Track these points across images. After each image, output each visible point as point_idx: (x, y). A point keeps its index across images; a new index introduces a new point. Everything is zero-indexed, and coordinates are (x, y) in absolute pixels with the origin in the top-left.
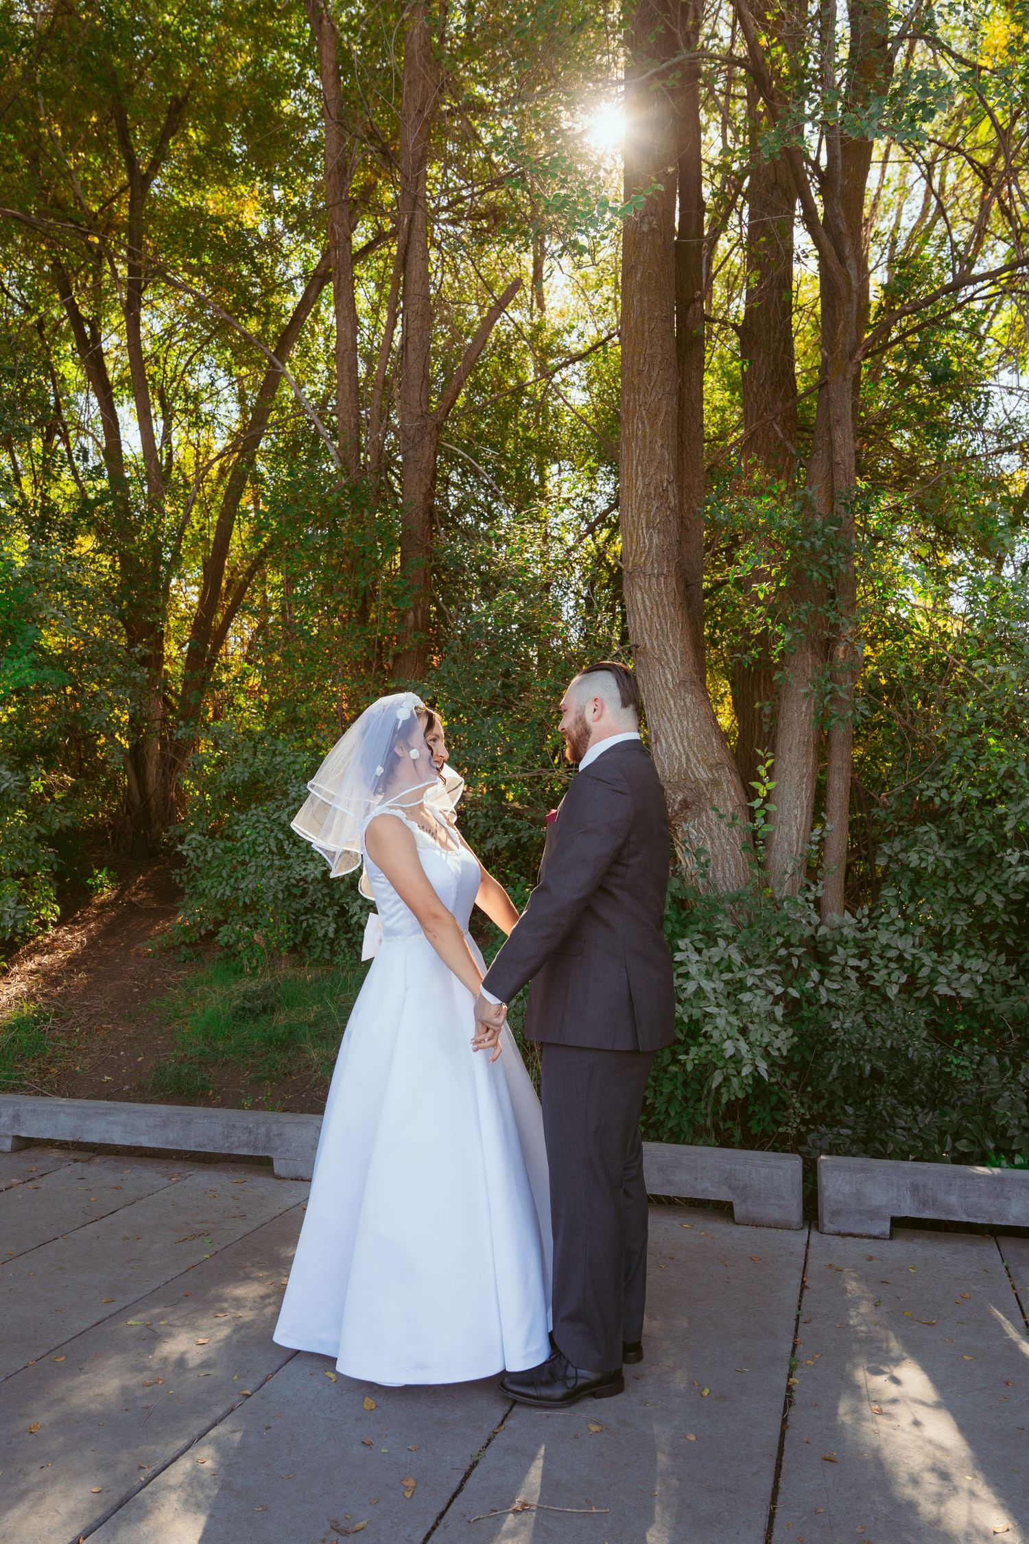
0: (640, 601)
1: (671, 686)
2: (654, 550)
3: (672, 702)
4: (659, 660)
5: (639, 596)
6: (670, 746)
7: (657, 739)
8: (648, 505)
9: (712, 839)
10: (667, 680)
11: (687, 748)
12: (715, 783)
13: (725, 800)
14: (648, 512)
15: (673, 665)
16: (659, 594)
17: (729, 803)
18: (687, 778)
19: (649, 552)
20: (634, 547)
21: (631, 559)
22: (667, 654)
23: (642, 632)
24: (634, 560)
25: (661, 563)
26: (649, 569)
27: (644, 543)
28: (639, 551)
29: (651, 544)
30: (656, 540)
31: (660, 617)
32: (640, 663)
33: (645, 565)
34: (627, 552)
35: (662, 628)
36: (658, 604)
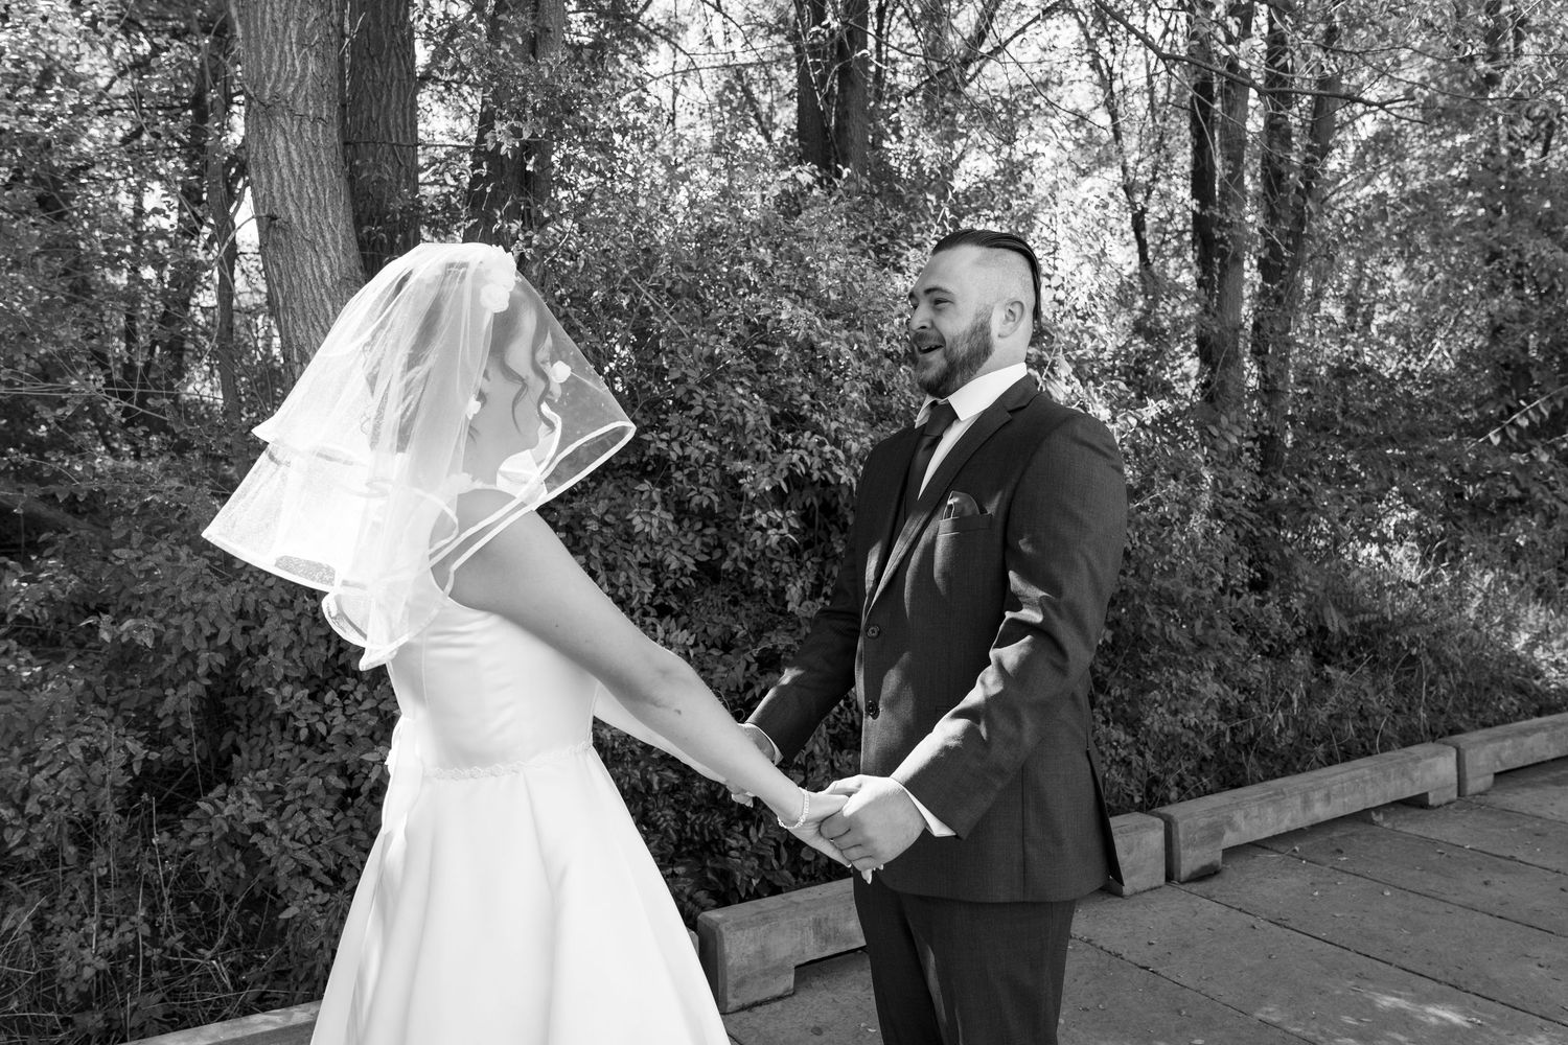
0: (281, 152)
1: (328, 282)
2: (309, 81)
4: (312, 243)
5: (280, 143)
8: (302, 11)
10: (322, 274)
14: (302, 21)
15: (332, 253)
16: (315, 148)
19: (301, 82)
20: (274, 69)
21: (269, 85)
22: (323, 237)
23: (284, 199)
24: (273, 88)
25: (317, 101)
26: (300, 108)
27: (293, 65)
28: (284, 76)
29: (305, 69)
30: (311, 67)
31: (313, 180)
32: (276, 244)
33: (294, 100)
34: (259, 73)
35: (317, 197)
36: (311, 162)
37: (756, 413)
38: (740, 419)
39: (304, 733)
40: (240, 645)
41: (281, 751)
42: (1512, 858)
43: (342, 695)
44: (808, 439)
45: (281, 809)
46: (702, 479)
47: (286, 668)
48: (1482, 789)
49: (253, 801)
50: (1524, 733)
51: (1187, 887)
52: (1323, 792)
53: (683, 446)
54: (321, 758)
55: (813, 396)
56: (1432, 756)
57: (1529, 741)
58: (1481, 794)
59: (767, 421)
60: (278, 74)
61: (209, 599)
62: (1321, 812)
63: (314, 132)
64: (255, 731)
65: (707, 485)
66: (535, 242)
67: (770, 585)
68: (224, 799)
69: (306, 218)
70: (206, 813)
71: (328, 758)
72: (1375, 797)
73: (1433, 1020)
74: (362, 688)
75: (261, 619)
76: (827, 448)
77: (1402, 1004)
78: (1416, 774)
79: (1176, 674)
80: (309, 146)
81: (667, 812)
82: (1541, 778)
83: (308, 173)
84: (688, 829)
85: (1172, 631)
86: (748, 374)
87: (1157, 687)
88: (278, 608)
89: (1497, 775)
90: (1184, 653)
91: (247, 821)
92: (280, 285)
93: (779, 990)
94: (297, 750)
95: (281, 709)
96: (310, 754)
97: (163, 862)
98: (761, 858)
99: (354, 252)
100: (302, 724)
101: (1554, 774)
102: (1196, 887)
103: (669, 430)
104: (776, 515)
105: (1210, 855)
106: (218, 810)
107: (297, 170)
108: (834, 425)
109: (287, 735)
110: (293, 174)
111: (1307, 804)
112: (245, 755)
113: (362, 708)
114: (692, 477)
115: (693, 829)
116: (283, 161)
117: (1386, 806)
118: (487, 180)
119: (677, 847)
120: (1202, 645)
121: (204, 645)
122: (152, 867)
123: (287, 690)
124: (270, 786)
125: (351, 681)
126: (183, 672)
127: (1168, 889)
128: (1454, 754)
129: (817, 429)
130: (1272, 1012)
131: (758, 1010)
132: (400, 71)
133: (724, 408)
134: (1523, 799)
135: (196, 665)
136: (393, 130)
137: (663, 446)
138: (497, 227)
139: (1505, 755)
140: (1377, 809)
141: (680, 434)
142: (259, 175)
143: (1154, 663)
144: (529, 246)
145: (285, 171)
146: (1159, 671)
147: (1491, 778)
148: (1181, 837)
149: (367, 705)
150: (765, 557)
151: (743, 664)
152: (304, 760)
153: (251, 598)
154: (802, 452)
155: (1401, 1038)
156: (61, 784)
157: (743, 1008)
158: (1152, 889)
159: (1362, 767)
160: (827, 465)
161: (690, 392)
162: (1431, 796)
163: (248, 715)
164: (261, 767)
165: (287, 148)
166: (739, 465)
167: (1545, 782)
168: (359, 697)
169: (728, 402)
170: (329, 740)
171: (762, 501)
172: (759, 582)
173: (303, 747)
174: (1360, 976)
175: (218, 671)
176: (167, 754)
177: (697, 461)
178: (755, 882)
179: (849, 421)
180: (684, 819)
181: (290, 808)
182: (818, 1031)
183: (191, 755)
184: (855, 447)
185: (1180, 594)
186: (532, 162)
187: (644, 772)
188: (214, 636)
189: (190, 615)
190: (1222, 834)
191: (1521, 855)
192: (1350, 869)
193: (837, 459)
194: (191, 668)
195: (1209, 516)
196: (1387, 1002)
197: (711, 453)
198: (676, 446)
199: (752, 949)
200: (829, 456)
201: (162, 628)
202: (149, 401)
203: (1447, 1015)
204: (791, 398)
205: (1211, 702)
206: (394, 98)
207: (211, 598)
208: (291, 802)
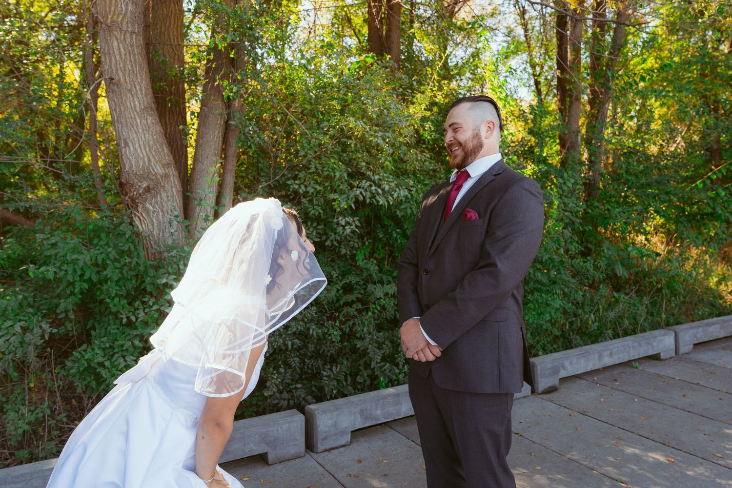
0: (116, 48)
1: (138, 109)
2: (129, 14)
3: (138, 121)
4: (130, 91)
5: (115, 44)
6: (136, 150)
7: (126, 144)
9: (163, 212)
10: (135, 105)
11: (149, 152)
12: (166, 176)
13: (172, 187)
15: (140, 96)
16: (132, 46)
17: (174, 189)
18: (149, 173)
19: (125, 15)
20: (113, 9)
21: (110, 17)
22: (135, 88)
23: (117, 70)
24: (112, 18)
25: (133, 24)
26: (124, 27)
27: (121, 7)
28: (117, 12)
29: (127, 9)
30: (130, 8)
31: (131, 61)
32: (113, 91)
33: (122, 23)
34: (105, 11)
35: (133, 69)
36: (130, 53)
37: (340, 172)
38: (332, 174)
39: (125, 321)
40: (95, 278)
41: (113, 329)
42: (698, 384)
43: (144, 303)
44: (365, 184)
45: (113, 356)
46: (315, 202)
47: (116, 290)
48: (687, 351)
49: (99, 352)
50: (709, 325)
51: (541, 396)
52: (609, 352)
53: (306, 187)
54: (132, 332)
55: (367, 163)
56: (663, 336)
57: (711, 329)
58: (687, 354)
59: (345, 175)
60: (114, 11)
61: (79, 258)
62: (608, 361)
63: (131, 39)
64: (103, 319)
65: (318, 205)
66: (234, 90)
67: (349, 253)
68: (85, 351)
69: (128, 79)
70: (77, 357)
71: (135, 333)
72: (634, 355)
73: (651, 459)
74: (152, 300)
75: (105, 267)
76: (373, 188)
77: (637, 451)
78: (655, 344)
79: (541, 296)
80: (129, 46)
81: (295, 359)
82: (717, 346)
83: (128, 58)
84: (306, 367)
85: (539, 275)
86: (337, 153)
87: (531, 302)
88: (113, 262)
89: (695, 345)
90: (545, 286)
91: (95, 361)
92: (115, 110)
93: (343, 442)
94: (121, 329)
95: (114, 310)
96: (127, 330)
97: (57, 380)
98: (338, 381)
99: (150, 95)
100: (124, 316)
101: (723, 345)
102: (545, 396)
103: (300, 179)
104: (349, 219)
105: (553, 381)
106: (83, 356)
107: (123, 56)
108: (377, 177)
109: (118, 322)
110: (121, 58)
111: (601, 357)
112: (97, 330)
113: (152, 309)
114: (311, 201)
115: (308, 367)
116: (117, 52)
117: (638, 359)
118: (213, 61)
119: (301, 375)
120: (554, 283)
121: (78, 279)
122: (52, 383)
123: (116, 300)
124: (108, 345)
125: (148, 297)
126: (69, 292)
127: (532, 397)
128: (674, 335)
129: (369, 179)
130: (575, 455)
131: (333, 451)
132: (175, 9)
133: (325, 169)
134: (706, 356)
135: (74, 288)
136: (172, 38)
137: (296, 187)
138: (217, 83)
139: (699, 335)
140: (635, 360)
141: (305, 181)
142: (106, 59)
143: (531, 291)
144: (231, 92)
145: (118, 58)
146: (533, 294)
147: (692, 346)
148: (539, 372)
149: (155, 307)
150: (346, 239)
151: (335, 290)
152: (124, 333)
153: (100, 258)
154: (361, 190)
155: (635, 467)
156: (11, 344)
157: (326, 451)
158: (524, 397)
159: (629, 340)
160: (373, 196)
161: (310, 161)
162: (662, 354)
163: (100, 312)
164: (105, 337)
165: (118, 46)
166: (333, 196)
167: (719, 348)
168: (151, 304)
169: (327, 166)
170: (137, 324)
171: (343, 213)
172: (343, 251)
173: (124, 327)
174: (619, 438)
175: (85, 291)
176: (62, 330)
177: (312, 193)
178: (335, 392)
179: (385, 175)
180: (304, 362)
181: (116, 356)
182: (360, 461)
183: (72, 331)
184: (387, 188)
185: (542, 257)
186: (233, 53)
187: (284, 340)
188: (82, 276)
189: (71, 265)
190: (558, 372)
191: (702, 383)
192: (620, 388)
193: (378, 194)
194: (72, 290)
195: (557, 221)
196: (630, 450)
197: (320, 190)
198: (303, 187)
199: (330, 423)
200: (374, 191)
201: (58, 271)
202: (54, 165)
203: (657, 457)
204: (357, 164)
205: (557, 309)
206: (173, 23)
207: (80, 257)
208: (117, 353)
